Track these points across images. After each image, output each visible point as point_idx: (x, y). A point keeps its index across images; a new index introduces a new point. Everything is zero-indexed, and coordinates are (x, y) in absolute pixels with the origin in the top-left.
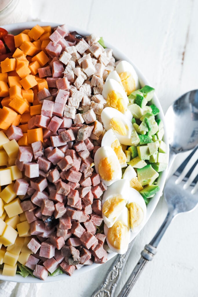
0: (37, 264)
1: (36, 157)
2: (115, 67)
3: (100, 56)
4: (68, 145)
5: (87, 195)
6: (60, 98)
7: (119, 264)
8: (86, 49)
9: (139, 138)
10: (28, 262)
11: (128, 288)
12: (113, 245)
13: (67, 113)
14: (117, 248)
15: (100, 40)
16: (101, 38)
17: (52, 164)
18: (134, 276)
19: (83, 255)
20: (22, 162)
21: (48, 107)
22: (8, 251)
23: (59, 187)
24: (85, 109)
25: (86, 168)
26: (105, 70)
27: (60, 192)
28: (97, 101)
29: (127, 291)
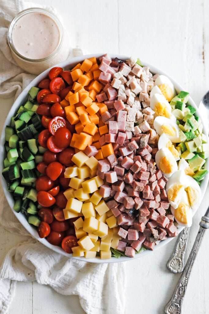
0: (126, 246)
1: (112, 167)
2: (154, 81)
3: (141, 76)
4: (133, 153)
5: (156, 188)
6: (121, 117)
7: (184, 235)
8: (129, 72)
9: (185, 136)
10: (118, 246)
11: (194, 253)
12: (181, 222)
13: (129, 128)
14: (184, 223)
15: (137, 61)
16: (138, 59)
17: (125, 170)
18: (198, 243)
19: (161, 233)
20: (103, 172)
21: (114, 127)
22: (103, 241)
23: (135, 186)
24: (140, 121)
25: (151, 167)
26: (148, 86)
27: (136, 189)
28: (148, 114)
29: (194, 255)
